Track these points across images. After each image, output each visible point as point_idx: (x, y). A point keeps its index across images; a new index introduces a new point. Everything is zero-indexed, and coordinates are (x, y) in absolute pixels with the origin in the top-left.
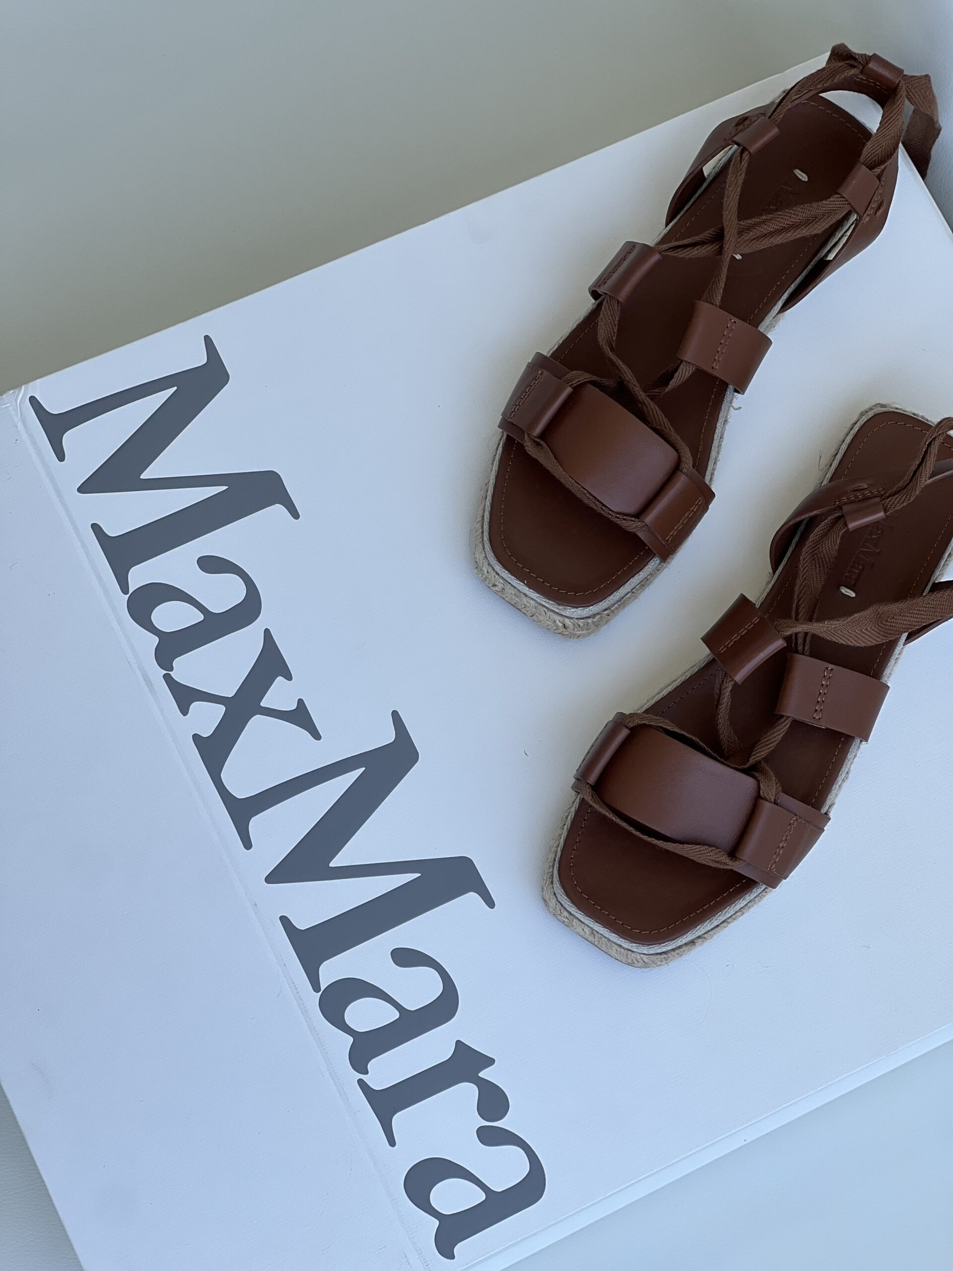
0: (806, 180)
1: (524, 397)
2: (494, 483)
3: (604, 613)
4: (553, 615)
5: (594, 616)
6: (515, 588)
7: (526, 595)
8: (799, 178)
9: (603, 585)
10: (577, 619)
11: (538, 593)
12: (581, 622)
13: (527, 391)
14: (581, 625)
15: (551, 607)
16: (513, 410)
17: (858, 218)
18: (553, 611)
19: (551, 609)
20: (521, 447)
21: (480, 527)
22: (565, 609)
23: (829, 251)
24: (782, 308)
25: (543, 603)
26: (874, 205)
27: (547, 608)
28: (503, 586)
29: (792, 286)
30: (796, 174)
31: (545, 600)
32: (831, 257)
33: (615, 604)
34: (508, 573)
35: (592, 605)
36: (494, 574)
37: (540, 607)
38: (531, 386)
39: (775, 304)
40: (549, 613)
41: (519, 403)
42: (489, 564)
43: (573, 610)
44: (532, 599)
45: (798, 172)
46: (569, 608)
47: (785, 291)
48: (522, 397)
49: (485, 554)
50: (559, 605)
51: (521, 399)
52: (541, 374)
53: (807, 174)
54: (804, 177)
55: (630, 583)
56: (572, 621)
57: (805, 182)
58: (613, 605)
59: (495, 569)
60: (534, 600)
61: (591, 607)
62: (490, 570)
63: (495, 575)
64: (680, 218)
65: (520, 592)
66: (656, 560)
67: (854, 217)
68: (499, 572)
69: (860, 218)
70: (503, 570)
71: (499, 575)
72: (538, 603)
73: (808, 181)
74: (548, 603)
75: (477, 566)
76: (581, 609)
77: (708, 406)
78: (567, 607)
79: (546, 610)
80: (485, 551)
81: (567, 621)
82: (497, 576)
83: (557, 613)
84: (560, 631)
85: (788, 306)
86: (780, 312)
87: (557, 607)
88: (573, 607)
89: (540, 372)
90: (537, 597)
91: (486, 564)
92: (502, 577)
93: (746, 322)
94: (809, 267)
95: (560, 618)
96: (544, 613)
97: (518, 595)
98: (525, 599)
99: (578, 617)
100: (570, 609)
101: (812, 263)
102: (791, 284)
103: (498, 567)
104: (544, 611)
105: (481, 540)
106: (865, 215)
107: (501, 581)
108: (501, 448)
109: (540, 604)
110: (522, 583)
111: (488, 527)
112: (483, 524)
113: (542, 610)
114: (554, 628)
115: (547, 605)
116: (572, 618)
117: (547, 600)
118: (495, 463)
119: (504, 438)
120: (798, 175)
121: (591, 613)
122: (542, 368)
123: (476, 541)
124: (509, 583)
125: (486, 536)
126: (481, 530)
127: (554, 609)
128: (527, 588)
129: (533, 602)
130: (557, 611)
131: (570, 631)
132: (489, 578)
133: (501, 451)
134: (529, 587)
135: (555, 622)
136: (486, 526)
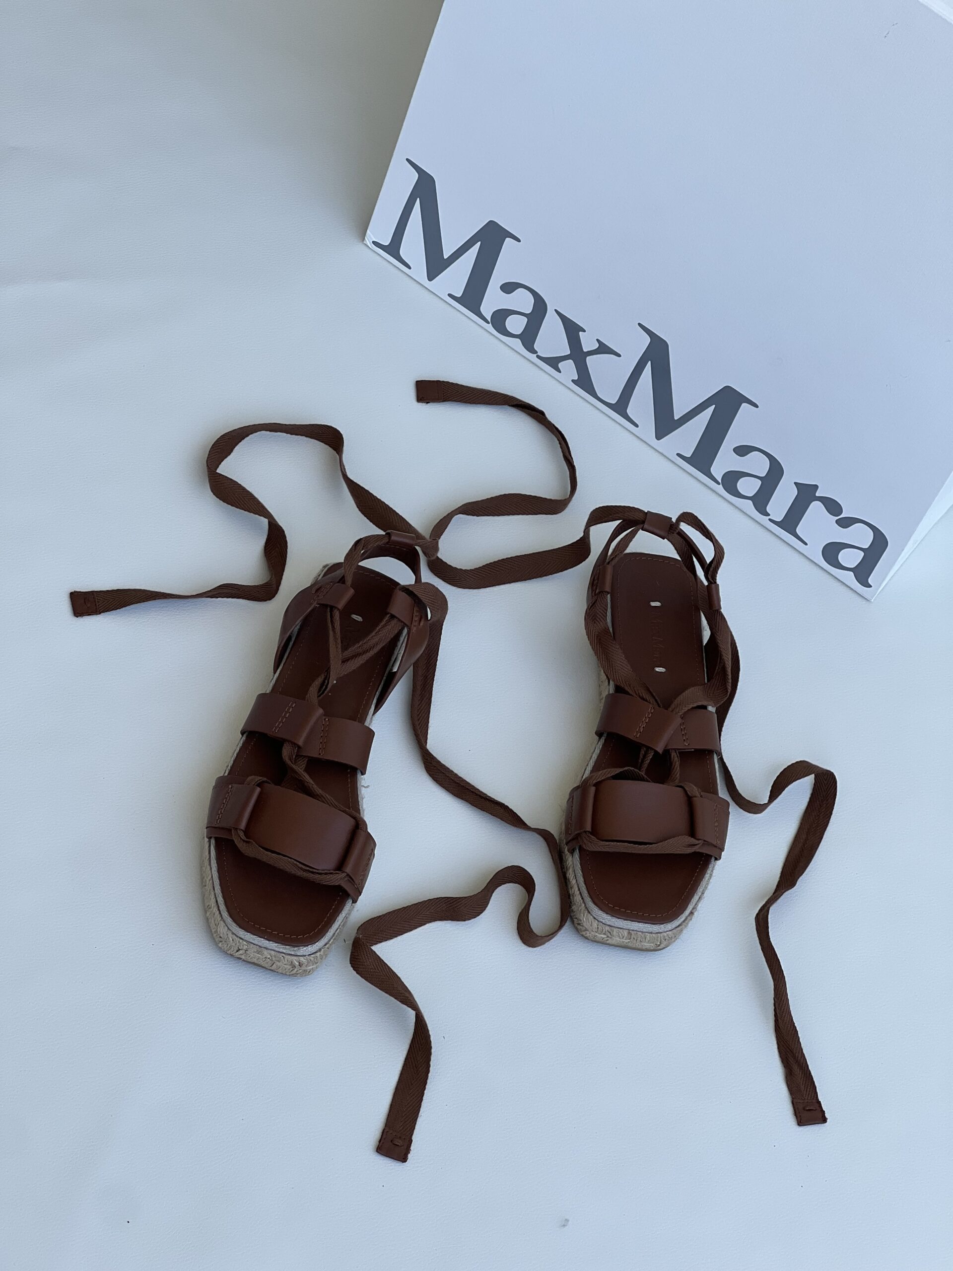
2: (218, 875)
4: (290, 957)
5: (320, 950)
6: (257, 945)
8: (356, 620)
9: (320, 926)
10: (308, 955)
12: (311, 958)
13: (224, 803)
14: (312, 961)
15: (288, 952)
16: (217, 818)
17: (409, 630)
20: (231, 842)
21: (217, 910)
22: (299, 949)
23: (393, 666)
24: (375, 710)
25: (281, 950)
26: (416, 617)
27: (285, 953)
31: (282, 947)
32: (395, 670)
33: (331, 939)
34: (250, 935)
35: (317, 942)
36: (239, 939)
37: (279, 954)
38: (226, 799)
39: (370, 707)
40: (287, 957)
41: (221, 812)
42: (233, 933)
43: (305, 948)
44: (271, 950)
45: (354, 617)
46: (302, 948)
47: (374, 697)
48: (222, 807)
49: (228, 927)
50: (294, 947)
51: (221, 809)
52: (232, 788)
53: (361, 616)
54: (359, 619)
55: (337, 921)
56: (305, 959)
57: (361, 622)
58: (329, 941)
59: (239, 935)
60: (274, 950)
61: (317, 943)
62: (234, 938)
64: (284, 664)
65: (261, 947)
66: (350, 901)
67: (405, 631)
68: (243, 937)
70: (246, 933)
71: (242, 939)
72: (277, 951)
73: (363, 621)
76: (310, 946)
77: (348, 788)
79: (283, 955)
81: (302, 959)
82: (241, 941)
83: (294, 955)
84: (296, 972)
85: (379, 707)
86: (374, 713)
87: (292, 949)
88: (305, 946)
89: (230, 786)
90: (276, 947)
91: (230, 935)
92: (246, 940)
93: (356, 721)
94: (384, 678)
95: (296, 958)
96: (283, 959)
97: (260, 950)
98: (266, 952)
99: (309, 953)
101: (385, 675)
102: (376, 691)
103: (242, 933)
104: (283, 956)
105: (220, 918)
106: (412, 626)
107: (245, 943)
108: (213, 849)
109: (279, 952)
110: (262, 939)
111: (225, 908)
112: (218, 907)
113: (281, 956)
114: (291, 969)
115: (284, 951)
116: (305, 956)
117: (284, 947)
118: (212, 862)
119: (213, 841)
120: (356, 619)
121: (318, 948)
122: (231, 783)
123: (216, 921)
124: (252, 943)
125: (225, 914)
126: (218, 912)
127: (290, 953)
128: (268, 942)
129: (273, 952)
130: (293, 953)
131: (304, 968)
132: (234, 944)
133: (214, 851)
134: (269, 940)
135: (292, 962)
136: (223, 907)
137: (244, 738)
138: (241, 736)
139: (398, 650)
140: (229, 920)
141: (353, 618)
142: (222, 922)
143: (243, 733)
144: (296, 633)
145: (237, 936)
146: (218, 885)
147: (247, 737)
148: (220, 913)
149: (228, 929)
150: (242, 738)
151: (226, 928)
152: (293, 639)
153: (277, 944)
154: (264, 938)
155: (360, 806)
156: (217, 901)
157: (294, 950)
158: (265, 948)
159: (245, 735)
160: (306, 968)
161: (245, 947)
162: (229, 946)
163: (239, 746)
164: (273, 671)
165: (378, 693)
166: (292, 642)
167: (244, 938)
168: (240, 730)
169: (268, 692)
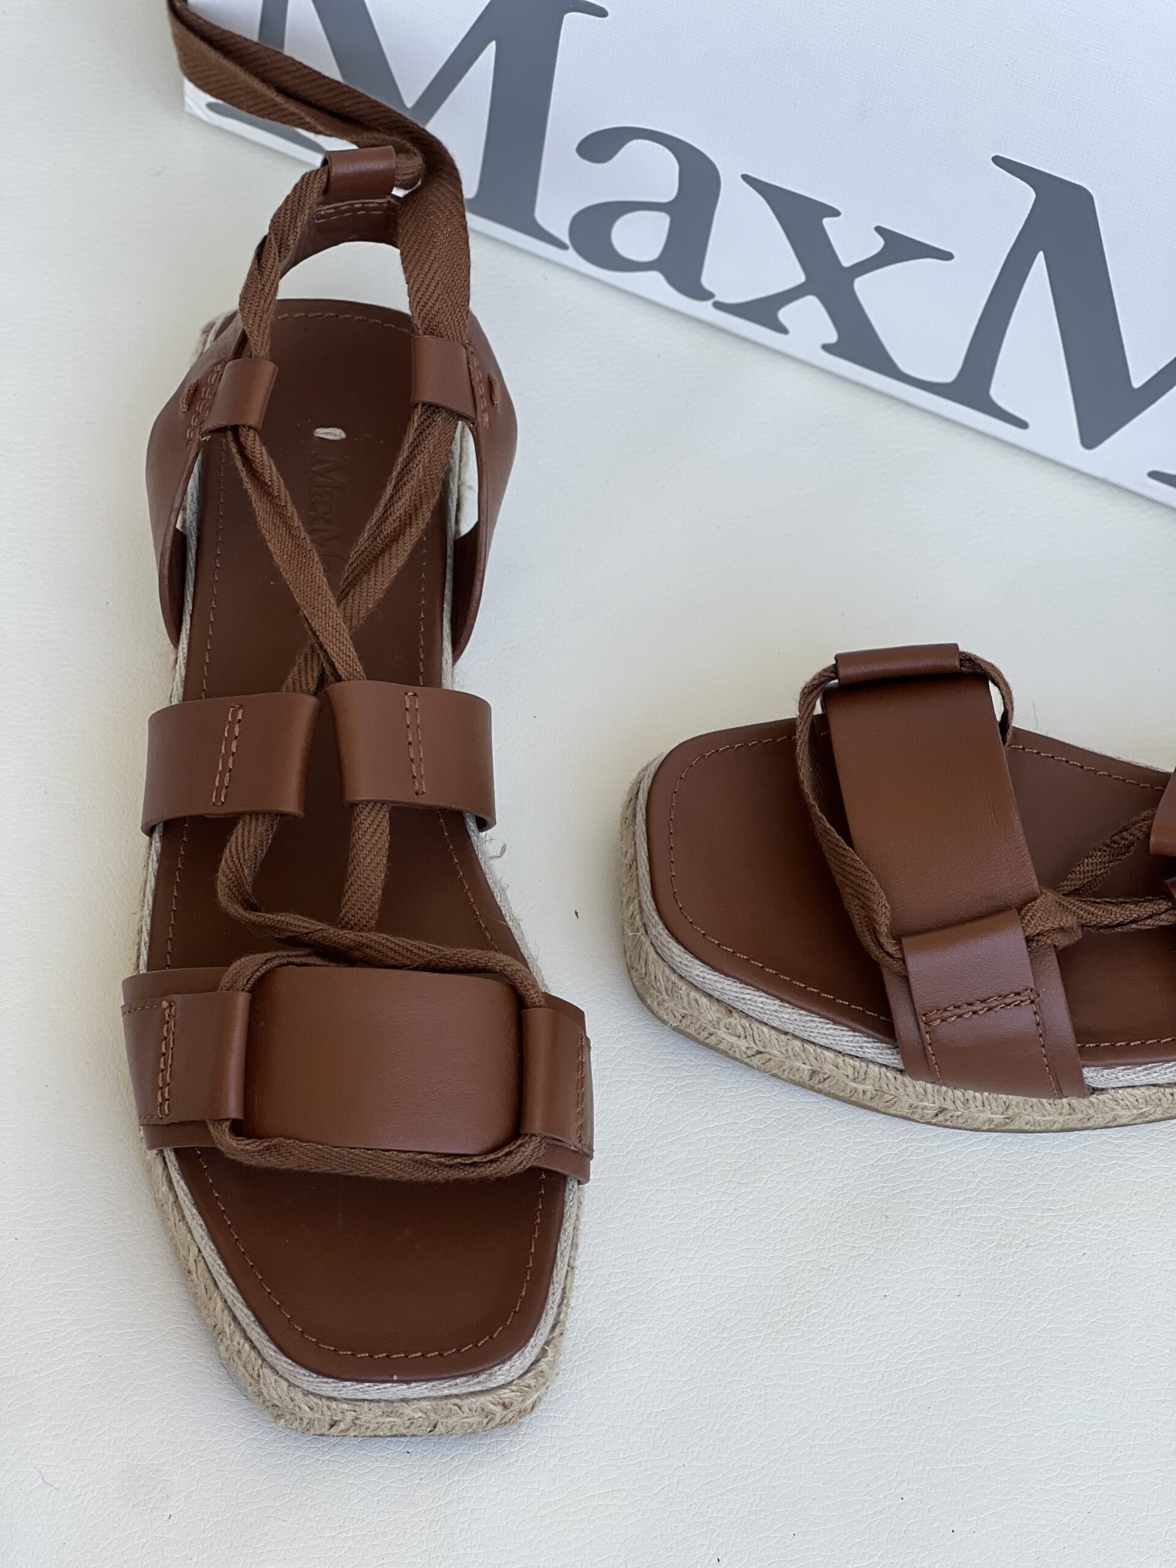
0: (344, 436)
1: (165, 1064)
2: (213, 1247)
3: (554, 1334)
4: (474, 1400)
5: (543, 1351)
6: (379, 1401)
7: (405, 1400)
8: (330, 441)
9: (524, 1290)
10: (520, 1377)
11: (427, 1381)
12: (529, 1379)
13: (164, 1050)
14: (532, 1384)
15: (465, 1390)
16: (160, 1100)
17: (471, 425)
18: (472, 1394)
19: (464, 1394)
20: (214, 1153)
21: (242, 1341)
22: (491, 1374)
23: (457, 526)
24: (454, 649)
25: (446, 1392)
26: (481, 390)
27: (457, 1396)
28: (353, 1413)
29: (445, 606)
30: (321, 436)
31: (446, 1385)
32: (468, 522)
34: (352, 1385)
35: (529, 1336)
36: (325, 1402)
37: (443, 1403)
38: (166, 1038)
39: (442, 650)
40: (466, 1403)
41: (164, 1079)
42: (307, 1393)
43: (507, 1367)
44: (419, 1399)
45: (322, 433)
46: (497, 1368)
47: (442, 622)
48: (162, 1067)
49: (286, 1380)
50: (477, 1374)
51: (163, 1071)
52: (170, 1006)
53: (338, 427)
54: (335, 434)
55: (561, 1254)
56: (514, 1388)
57: (342, 440)
59: (323, 1393)
60: (424, 1398)
61: (531, 1340)
62: (313, 1400)
63: (329, 1403)
65: (392, 1402)
66: (573, 1186)
68: (335, 1394)
69: (473, 424)
70: (341, 1384)
71: (335, 1399)
72: (435, 1398)
73: (347, 436)
74: (456, 1385)
75: (276, 1412)
76: (517, 1355)
77: (461, 880)
78: (492, 1371)
79: (456, 1401)
80: (281, 1376)
81: (505, 1394)
82: (334, 1404)
83: (482, 1392)
84: (497, 1419)
86: (457, 657)
87: (477, 1380)
88: (504, 1362)
89: (165, 1004)
90: (429, 1390)
92: (345, 1399)
94: (450, 561)
95: (489, 1398)
96: (456, 1408)
97: (390, 1410)
98: (407, 1410)
99: (521, 1372)
100: (499, 1369)
101: (449, 553)
102: (443, 604)
103: (329, 1387)
104: (455, 1405)
105: (260, 1362)
106: (479, 413)
107: (345, 1406)
108: (178, 1177)
109: (442, 1398)
110: (388, 1385)
111: (262, 1334)
112: (244, 1331)
113: (451, 1406)
114: (486, 1420)
115: (454, 1391)
116: (510, 1383)
117: (453, 1382)
118: (187, 1213)
119: (170, 1156)
120: (325, 436)
121: (537, 1350)
122: (163, 995)
123: (250, 1368)
124: (364, 1400)
125: (270, 1351)
126: (247, 1346)
127: (471, 1390)
128: (405, 1386)
129: (424, 1403)
130: (478, 1388)
131: (516, 1407)
132: (318, 1415)
133: (182, 1183)
134: (407, 1382)
135: (483, 1410)
136: (257, 1333)
137: (157, 844)
138: (147, 838)
139: (456, 480)
140: (283, 1363)
141: (319, 438)
142: (267, 1371)
143: (150, 831)
144: (194, 524)
145: (321, 1397)
146: (225, 1276)
147: (164, 838)
148: (254, 1347)
149: (290, 1384)
150: (151, 844)
151: (284, 1384)
152: (192, 542)
153: (430, 1384)
154: (393, 1382)
155: (507, 919)
156: (234, 1318)
157: (479, 1382)
158: (402, 1400)
159: (156, 835)
160: (523, 1406)
161: (350, 1416)
162: (306, 1421)
163: (150, 869)
164: (169, 641)
165: (447, 607)
166: (193, 551)
167: (339, 1397)
168: (140, 825)
169: (175, 702)
